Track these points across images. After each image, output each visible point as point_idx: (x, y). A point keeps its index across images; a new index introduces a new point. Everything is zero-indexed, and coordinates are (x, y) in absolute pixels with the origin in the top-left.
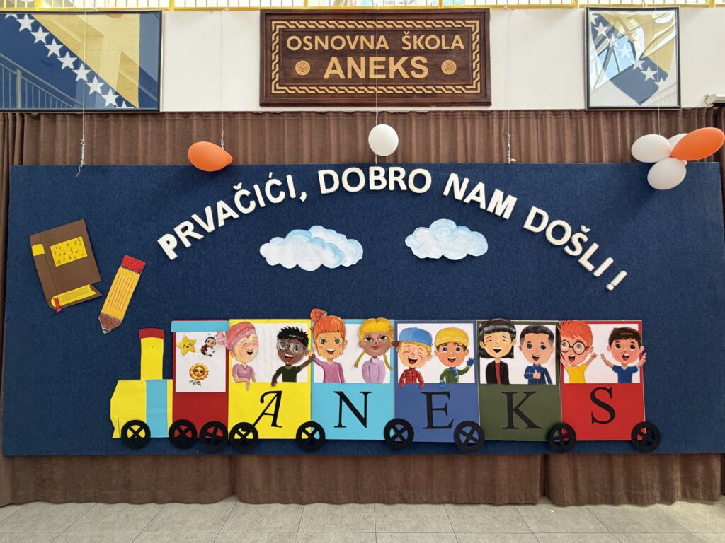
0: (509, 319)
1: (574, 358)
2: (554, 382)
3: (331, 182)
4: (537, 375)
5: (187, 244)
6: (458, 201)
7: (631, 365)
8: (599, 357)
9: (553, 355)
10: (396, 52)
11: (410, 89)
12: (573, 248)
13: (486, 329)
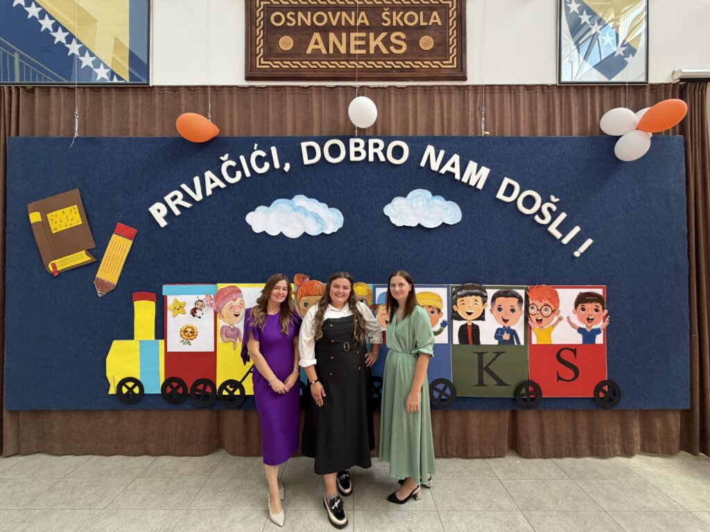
0: (481, 284)
1: (541, 320)
2: (522, 343)
3: (313, 153)
4: (506, 337)
5: (177, 212)
6: (434, 172)
7: (594, 327)
8: (565, 319)
9: (522, 318)
10: (376, 27)
11: (390, 64)
12: (543, 217)
13: (459, 293)
